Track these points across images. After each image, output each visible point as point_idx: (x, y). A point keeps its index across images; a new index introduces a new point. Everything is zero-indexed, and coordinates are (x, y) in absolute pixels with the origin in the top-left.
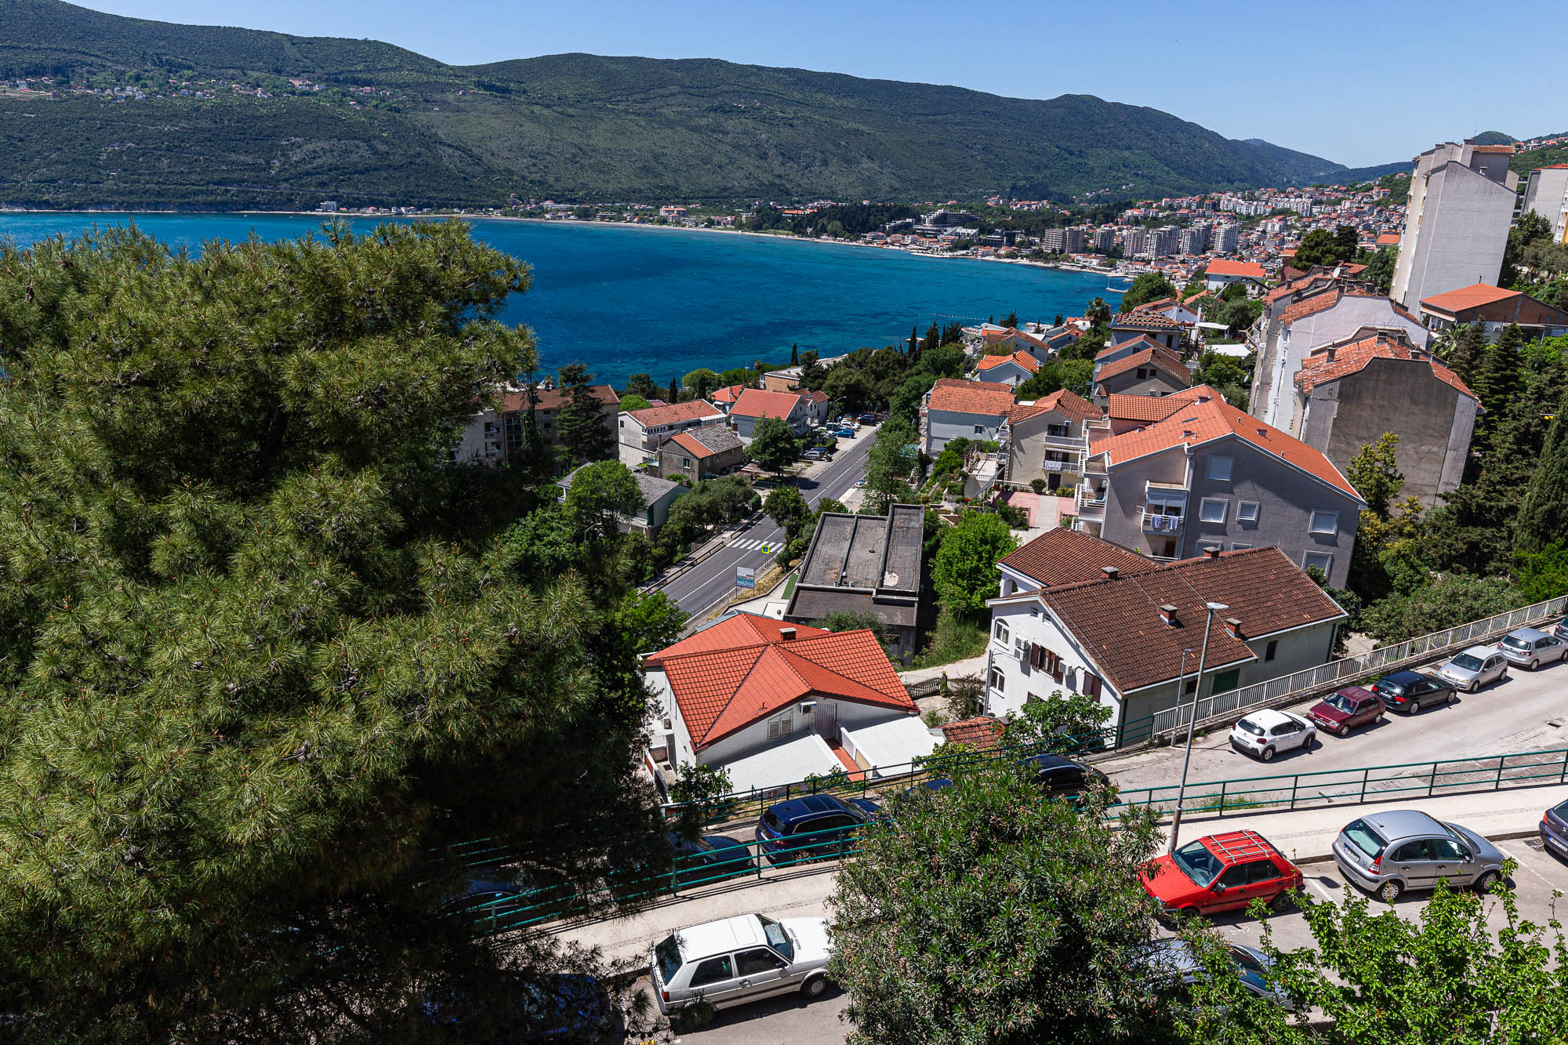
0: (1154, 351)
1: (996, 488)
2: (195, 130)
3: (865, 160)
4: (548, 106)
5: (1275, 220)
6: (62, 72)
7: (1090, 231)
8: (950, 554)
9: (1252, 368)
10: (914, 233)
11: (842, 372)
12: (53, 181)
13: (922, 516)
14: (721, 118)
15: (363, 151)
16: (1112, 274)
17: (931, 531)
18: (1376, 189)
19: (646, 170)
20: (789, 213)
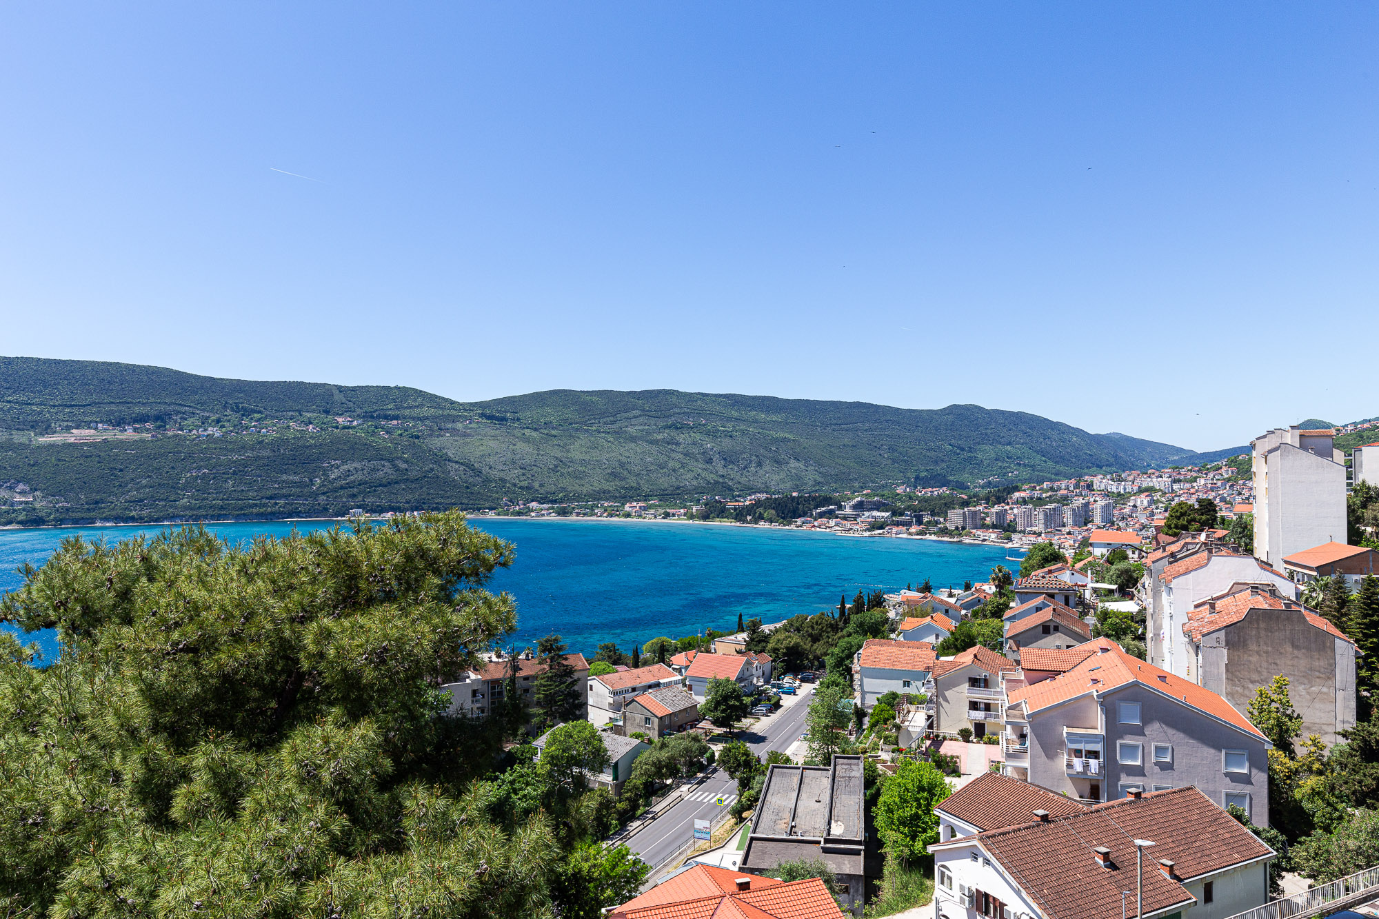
0: (1054, 610)
1: (928, 737)
2: (257, 458)
3: (792, 461)
4: (536, 430)
5: (1143, 496)
6: (161, 420)
7: (986, 511)
8: (889, 801)
9: (1144, 621)
10: (837, 517)
11: (781, 636)
12: (141, 501)
13: (862, 766)
14: (674, 433)
15: (388, 468)
16: (1010, 545)
17: (870, 781)
18: (1224, 469)
19: (614, 475)
20: (731, 505)
